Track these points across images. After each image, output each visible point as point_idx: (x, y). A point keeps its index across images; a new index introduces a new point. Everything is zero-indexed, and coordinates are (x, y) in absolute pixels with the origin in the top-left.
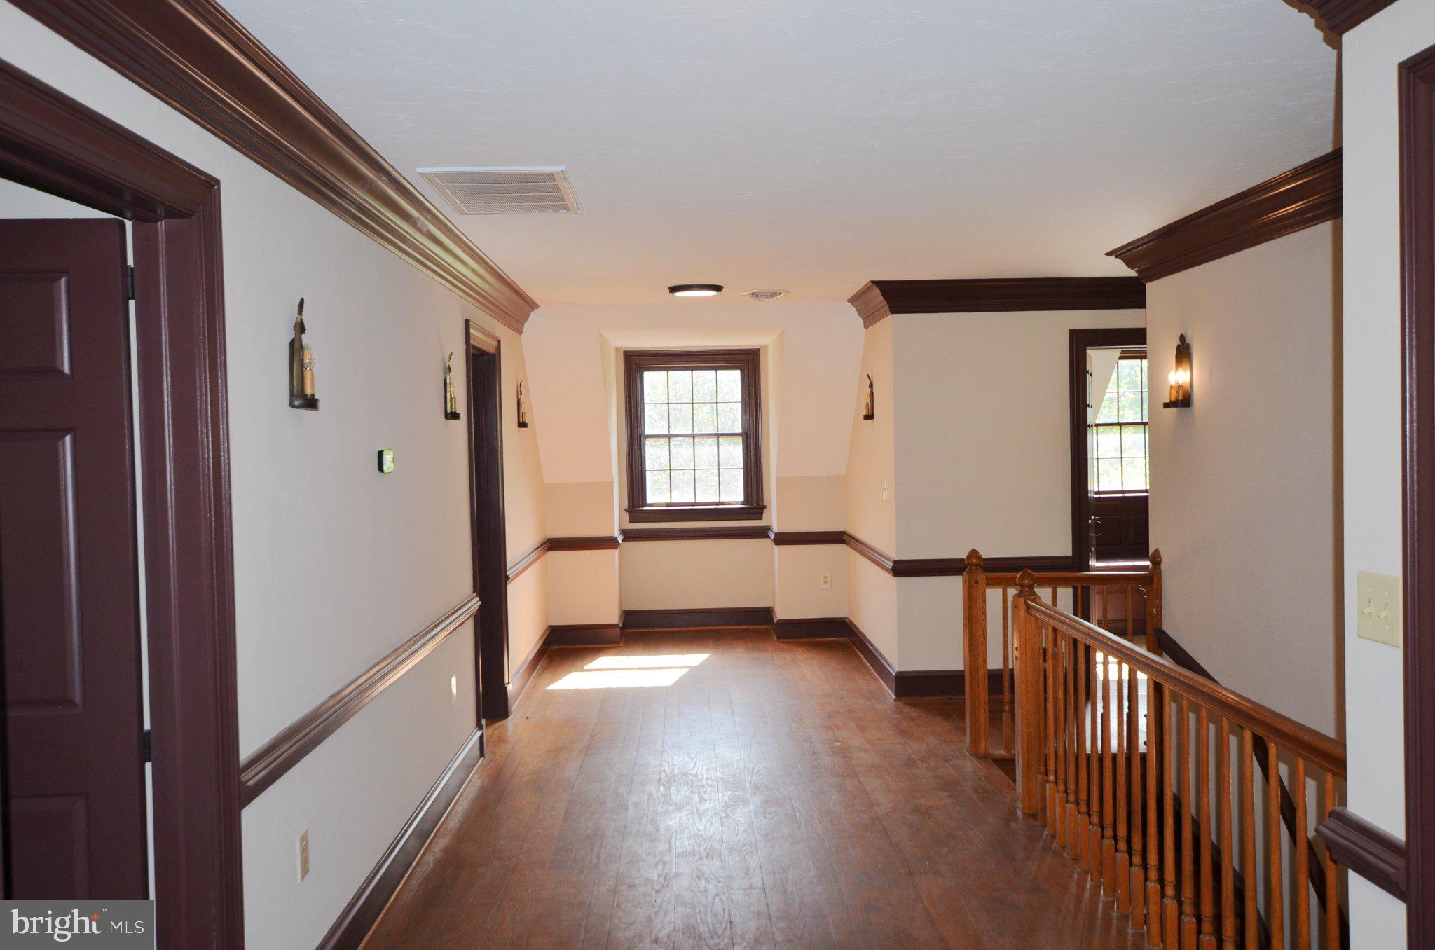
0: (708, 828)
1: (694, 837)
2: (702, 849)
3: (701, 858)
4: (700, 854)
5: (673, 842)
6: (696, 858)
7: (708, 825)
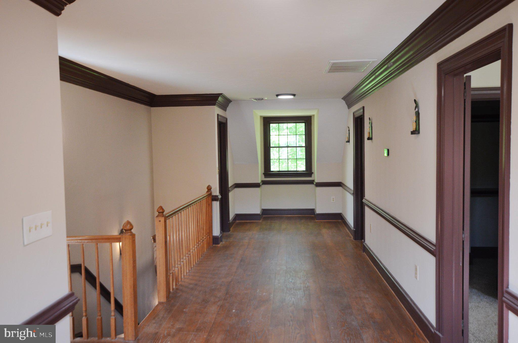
0: (290, 298)
1: (296, 295)
2: (293, 291)
3: (293, 288)
4: (293, 289)
5: (303, 294)
6: (295, 288)
7: (290, 299)
